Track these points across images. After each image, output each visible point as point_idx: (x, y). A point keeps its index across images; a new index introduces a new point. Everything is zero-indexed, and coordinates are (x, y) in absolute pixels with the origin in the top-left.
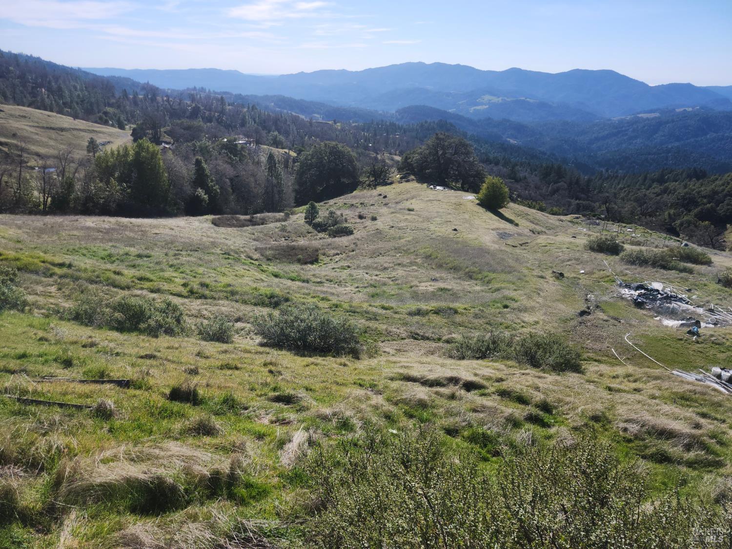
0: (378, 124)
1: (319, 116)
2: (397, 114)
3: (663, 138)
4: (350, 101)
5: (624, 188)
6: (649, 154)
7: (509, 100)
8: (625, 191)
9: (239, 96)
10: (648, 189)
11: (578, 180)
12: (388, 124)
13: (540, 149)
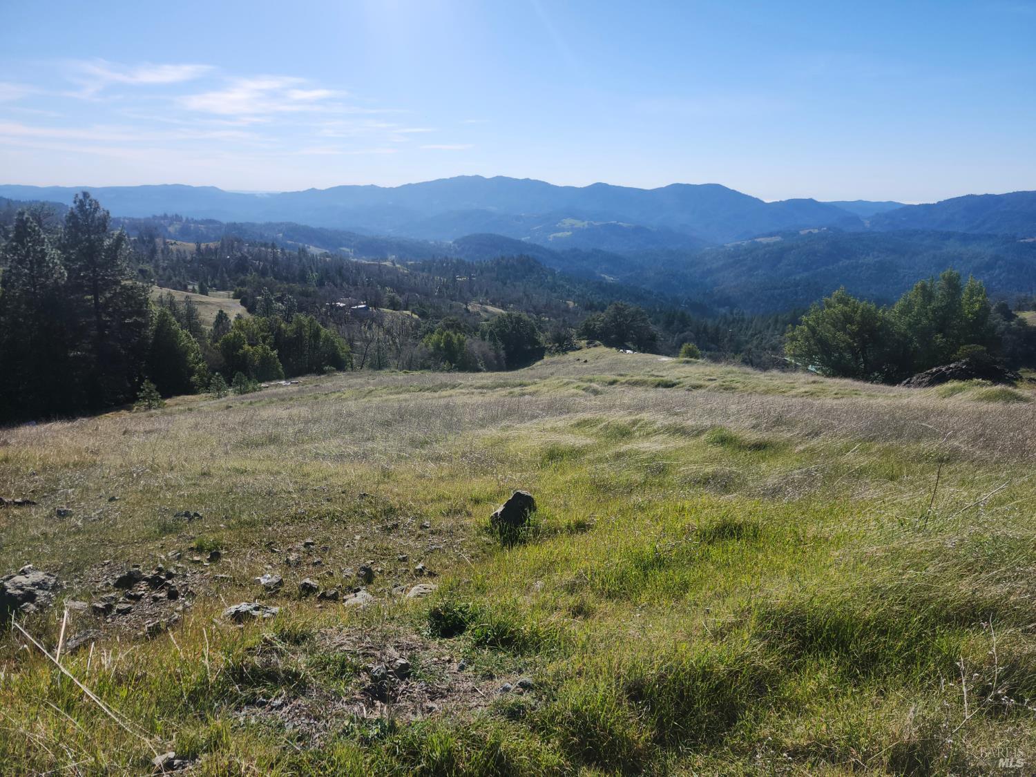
0: (442, 262)
1: (348, 250)
2: (456, 245)
3: (789, 267)
4: (387, 229)
5: (756, 334)
6: (775, 288)
7: (596, 224)
8: (757, 338)
9: (233, 226)
10: (782, 335)
11: (705, 328)
12: (455, 261)
13: (644, 286)
